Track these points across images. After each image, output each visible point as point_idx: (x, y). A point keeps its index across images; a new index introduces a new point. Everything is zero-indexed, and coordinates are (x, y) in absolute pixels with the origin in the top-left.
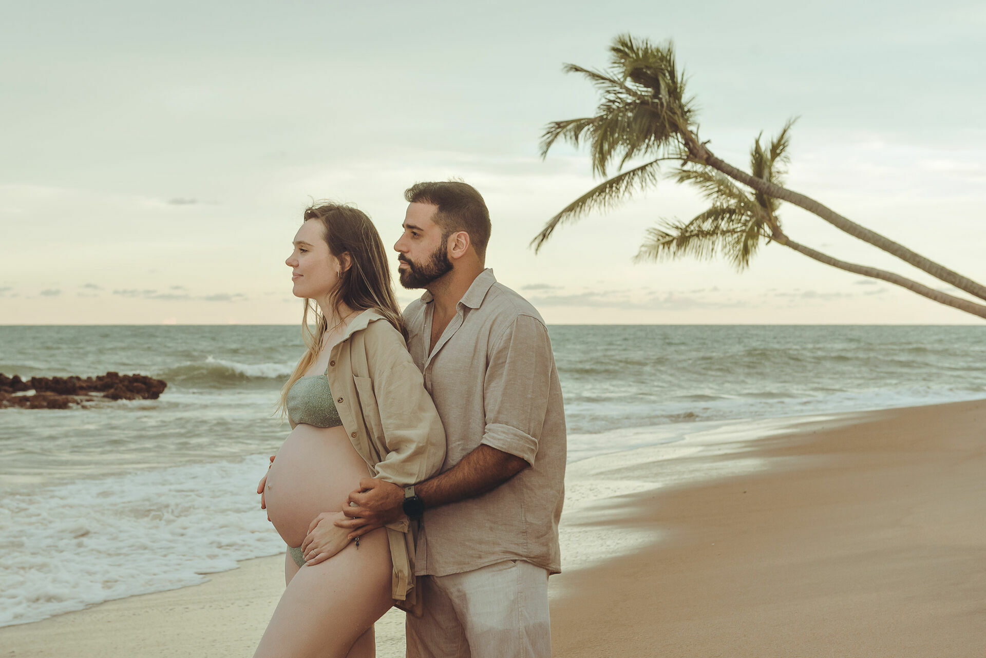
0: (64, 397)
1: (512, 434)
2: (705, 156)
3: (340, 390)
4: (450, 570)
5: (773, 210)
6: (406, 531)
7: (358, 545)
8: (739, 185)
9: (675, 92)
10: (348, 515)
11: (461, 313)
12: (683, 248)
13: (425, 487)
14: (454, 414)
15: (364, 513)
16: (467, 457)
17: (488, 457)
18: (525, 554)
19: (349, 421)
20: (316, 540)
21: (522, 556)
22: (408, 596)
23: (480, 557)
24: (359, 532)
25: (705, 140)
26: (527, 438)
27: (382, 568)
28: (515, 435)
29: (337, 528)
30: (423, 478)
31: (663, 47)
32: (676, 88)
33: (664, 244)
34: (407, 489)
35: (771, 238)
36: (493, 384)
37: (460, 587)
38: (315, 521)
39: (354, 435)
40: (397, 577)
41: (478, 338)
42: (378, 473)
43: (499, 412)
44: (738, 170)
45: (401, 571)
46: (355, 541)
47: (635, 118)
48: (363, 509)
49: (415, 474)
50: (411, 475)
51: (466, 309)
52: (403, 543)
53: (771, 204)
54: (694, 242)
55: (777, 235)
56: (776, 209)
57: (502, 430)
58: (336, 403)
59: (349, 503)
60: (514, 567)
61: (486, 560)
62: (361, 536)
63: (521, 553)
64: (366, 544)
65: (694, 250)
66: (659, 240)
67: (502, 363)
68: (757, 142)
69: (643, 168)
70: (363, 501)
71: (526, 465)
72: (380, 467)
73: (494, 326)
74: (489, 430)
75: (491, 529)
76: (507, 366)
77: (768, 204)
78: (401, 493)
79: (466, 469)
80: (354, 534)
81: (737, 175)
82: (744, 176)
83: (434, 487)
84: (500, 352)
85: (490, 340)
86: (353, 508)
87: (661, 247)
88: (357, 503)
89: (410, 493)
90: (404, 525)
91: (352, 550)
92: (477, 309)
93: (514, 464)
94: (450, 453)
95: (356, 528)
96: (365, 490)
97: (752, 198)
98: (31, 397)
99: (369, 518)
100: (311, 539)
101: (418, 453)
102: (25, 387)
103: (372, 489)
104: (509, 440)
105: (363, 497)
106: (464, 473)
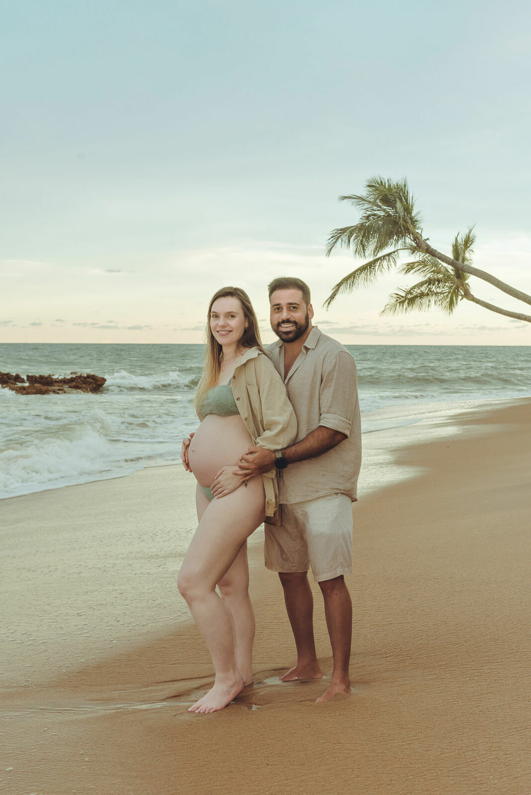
0: (46, 387)
1: (338, 419)
2: (426, 248)
3: (239, 392)
4: (299, 500)
5: (465, 280)
6: (274, 478)
7: (246, 485)
8: (445, 265)
9: (408, 209)
10: (241, 468)
11: (305, 352)
12: (411, 305)
13: (288, 451)
14: (303, 410)
15: (251, 467)
16: (311, 434)
17: (325, 433)
18: (342, 489)
19: (244, 411)
20: (222, 483)
21: (341, 490)
22: (274, 514)
23: (317, 492)
24: (247, 478)
25: (426, 238)
26: (347, 422)
27: (261, 500)
28: (340, 420)
29: (234, 476)
30: (285, 446)
31: (401, 183)
32: (408, 208)
33: (400, 303)
34: (276, 453)
35: (463, 297)
36: (325, 391)
37: (304, 509)
38: (221, 471)
39: (246, 419)
40: (268, 503)
41: (316, 365)
42: (258, 443)
43: (330, 407)
44: (445, 256)
45: (271, 500)
46: (245, 483)
47: (383, 225)
48: (251, 464)
49: (281, 444)
50: (279, 444)
51: (307, 349)
52: (271, 483)
53: (464, 276)
54: (418, 301)
55: (468, 295)
56: (467, 279)
57: (332, 417)
58: (236, 401)
59: (241, 461)
60: (336, 498)
61: (321, 493)
62: (247, 480)
63: (341, 488)
64: (250, 485)
65: (418, 307)
66: (397, 300)
67: (331, 379)
68: (456, 239)
69: (389, 255)
70: (251, 460)
71: (345, 437)
72: (260, 439)
73: (326, 358)
74: (324, 418)
75: (323, 475)
76: (334, 380)
77: (462, 277)
78: (273, 455)
79: (312, 440)
80: (244, 479)
81: (444, 259)
82: (448, 259)
83: (293, 452)
84: (329, 373)
85: (324, 366)
86: (244, 464)
87: (398, 305)
88: (247, 461)
89: (279, 455)
90: (273, 474)
91: (243, 488)
92: (314, 349)
93: (339, 437)
94: (300, 433)
95: (246, 475)
96: (251, 453)
97: (452, 273)
98: (26, 387)
99: (255, 469)
100: (218, 482)
101: (283, 431)
102: (23, 381)
103: (256, 452)
104: (337, 423)
105: (250, 457)
106: (310, 443)
